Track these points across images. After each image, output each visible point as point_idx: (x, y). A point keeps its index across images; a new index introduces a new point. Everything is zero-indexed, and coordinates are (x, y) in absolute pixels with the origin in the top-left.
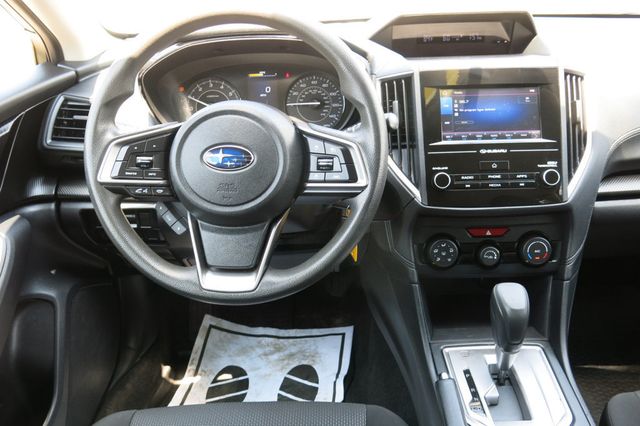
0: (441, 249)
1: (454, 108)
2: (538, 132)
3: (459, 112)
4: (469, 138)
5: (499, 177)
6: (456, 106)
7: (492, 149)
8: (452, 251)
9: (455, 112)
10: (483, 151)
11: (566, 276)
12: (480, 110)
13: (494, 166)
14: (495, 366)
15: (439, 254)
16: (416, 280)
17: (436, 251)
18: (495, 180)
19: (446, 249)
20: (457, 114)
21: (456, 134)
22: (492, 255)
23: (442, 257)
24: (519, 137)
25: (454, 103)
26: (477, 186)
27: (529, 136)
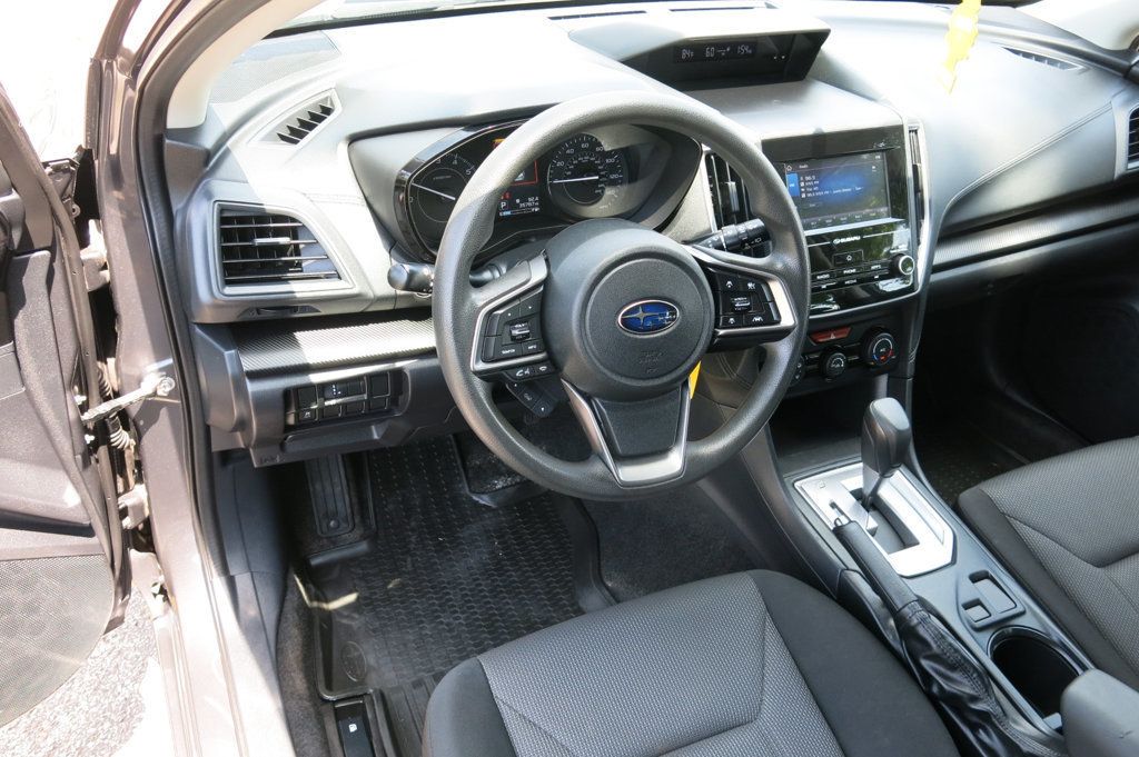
1: (800, 187)
2: (886, 209)
4: (819, 225)
5: (854, 271)
6: (802, 184)
7: (846, 237)
9: (802, 192)
10: (837, 241)
11: (908, 374)
13: (849, 258)
14: (860, 490)
18: (850, 275)
20: (804, 195)
22: (839, 362)
24: (868, 218)
25: (800, 182)
27: (878, 215)
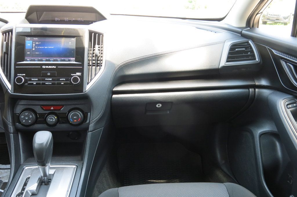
0: (25, 116)
1: (33, 46)
2: (74, 59)
3: (35, 48)
4: (39, 61)
5: (51, 79)
6: (34, 45)
8: (31, 117)
9: (33, 48)
10: (44, 67)
11: (90, 130)
12: (46, 48)
13: (49, 74)
15: (24, 119)
16: (12, 131)
17: (22, 117)
18: (49, 81)
19: (28, 116)
20: (34, 49)
21: (32, 58)
22: (52, 119)
23: (25, 120)
24: (64, 61)
25: (33, 44)
26: (39, 84)
27: (69, 61)
